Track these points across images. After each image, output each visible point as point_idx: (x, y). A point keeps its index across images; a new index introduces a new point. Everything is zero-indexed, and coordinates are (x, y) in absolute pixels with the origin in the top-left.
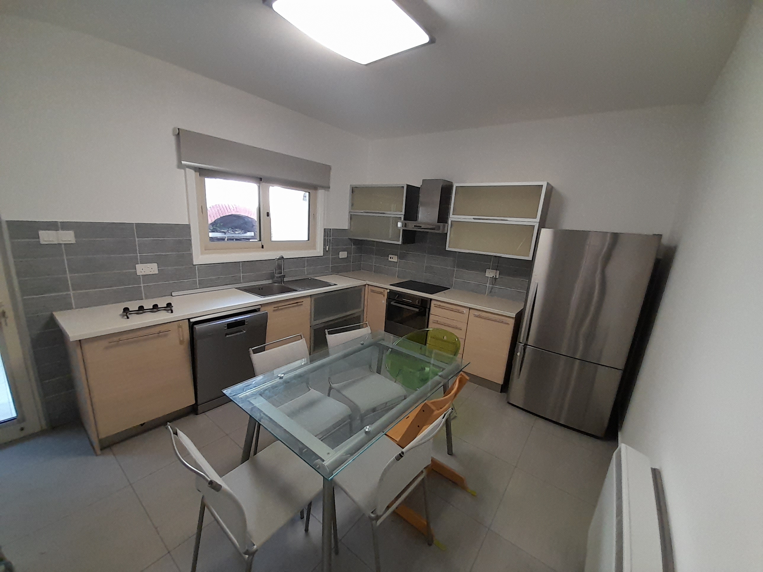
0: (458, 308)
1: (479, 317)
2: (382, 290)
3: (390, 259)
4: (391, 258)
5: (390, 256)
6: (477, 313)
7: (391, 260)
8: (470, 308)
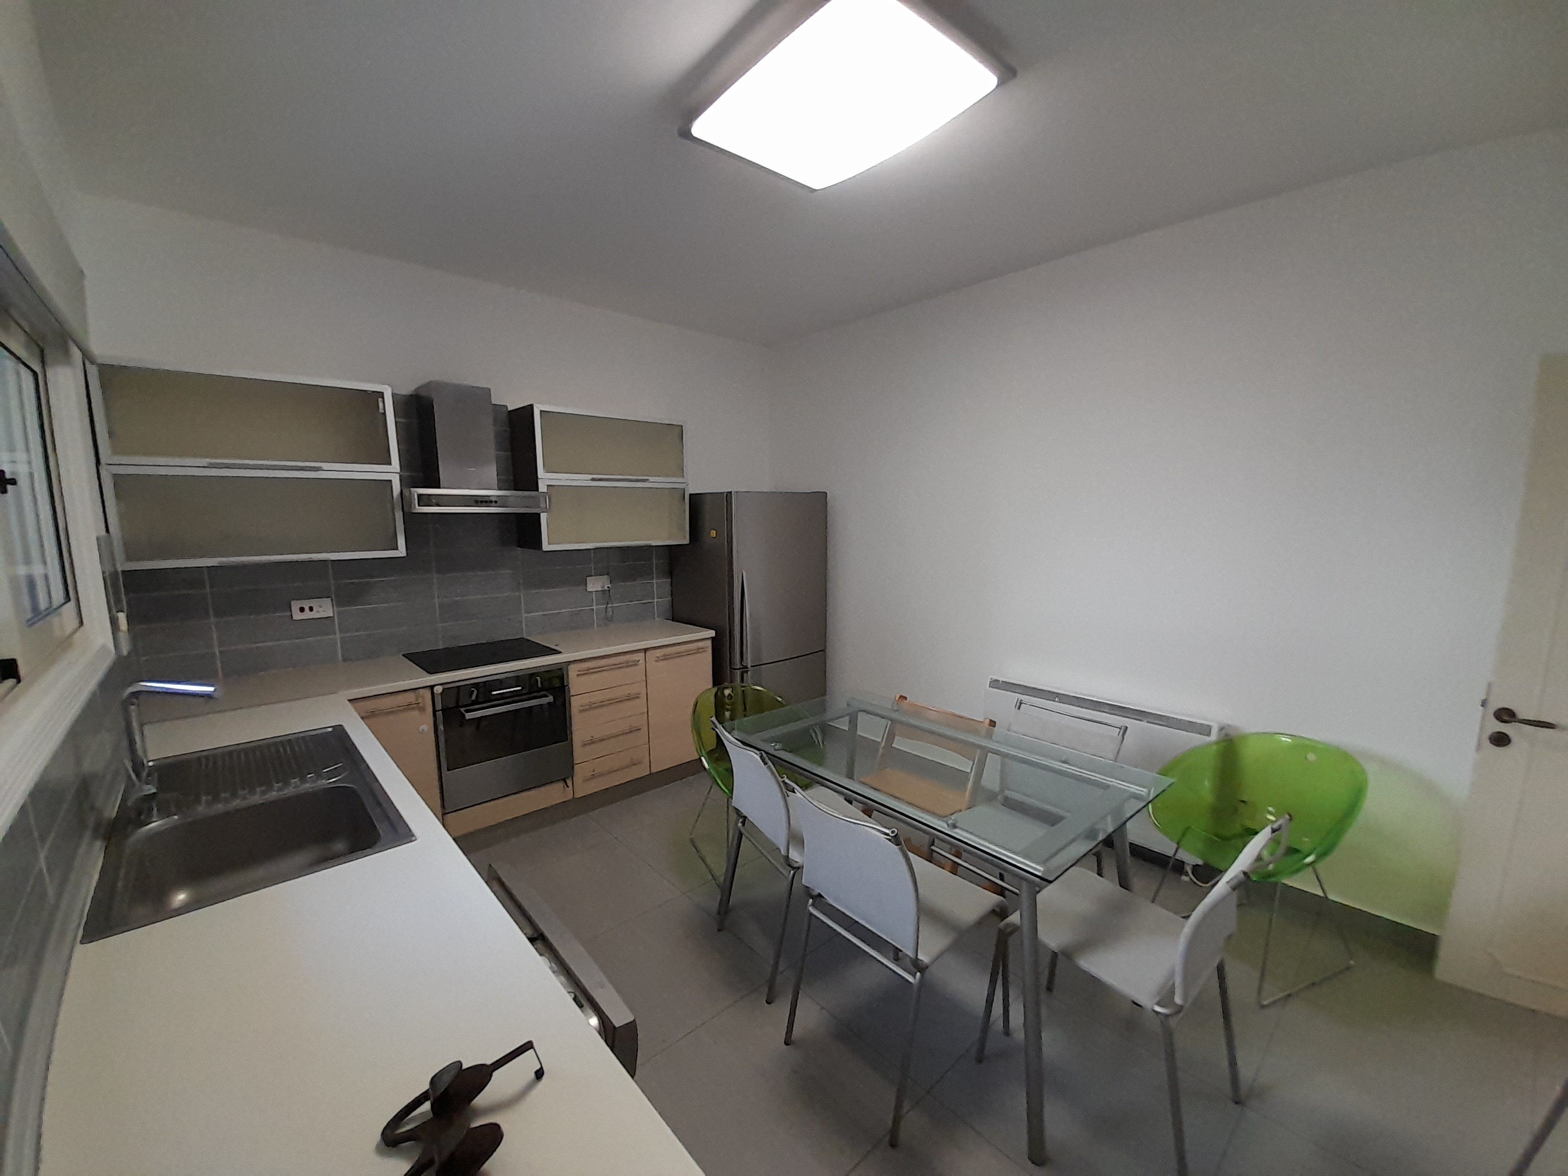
0: (628, 657)
1: (665, 658)
2: (411, 697)
3: (297, 616)
4: (302, 610)
5: (296, 606)
6: (659, 653)
7: (308, 615)
8: (646, 650)
